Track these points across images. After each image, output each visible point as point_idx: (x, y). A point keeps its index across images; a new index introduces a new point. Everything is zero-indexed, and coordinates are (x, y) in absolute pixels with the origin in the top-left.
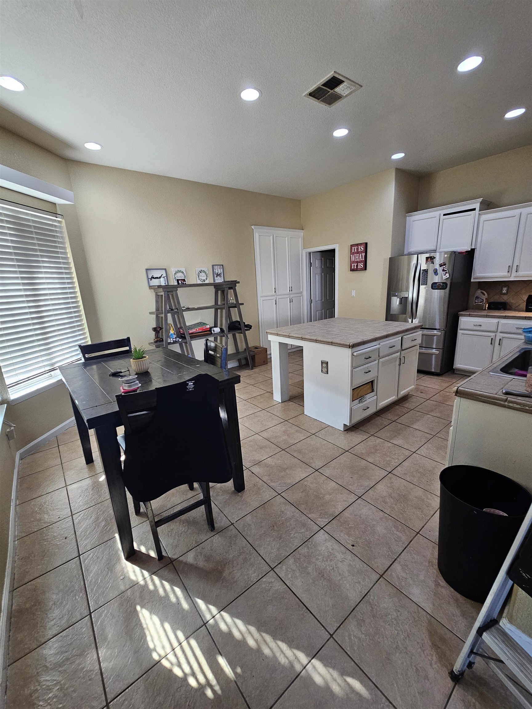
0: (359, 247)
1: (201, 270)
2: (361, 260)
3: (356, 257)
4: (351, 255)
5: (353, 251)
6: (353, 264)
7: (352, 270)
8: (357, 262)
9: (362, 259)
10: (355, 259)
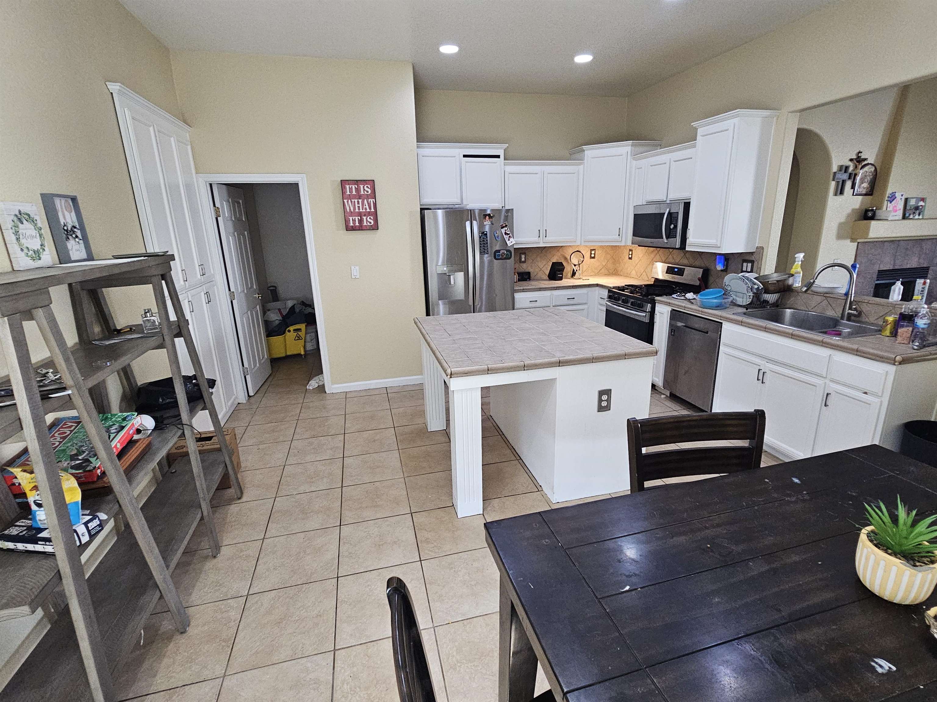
0: (362, 186)
1: (20, 212)
2: (368, 210)
3: (357, 205)
4: (345, 201)
5: (348, 193)
6: (351, 218)
7: (348, 228)
8: (360, 214)
9: (370, 208)
10: (355, 209)
